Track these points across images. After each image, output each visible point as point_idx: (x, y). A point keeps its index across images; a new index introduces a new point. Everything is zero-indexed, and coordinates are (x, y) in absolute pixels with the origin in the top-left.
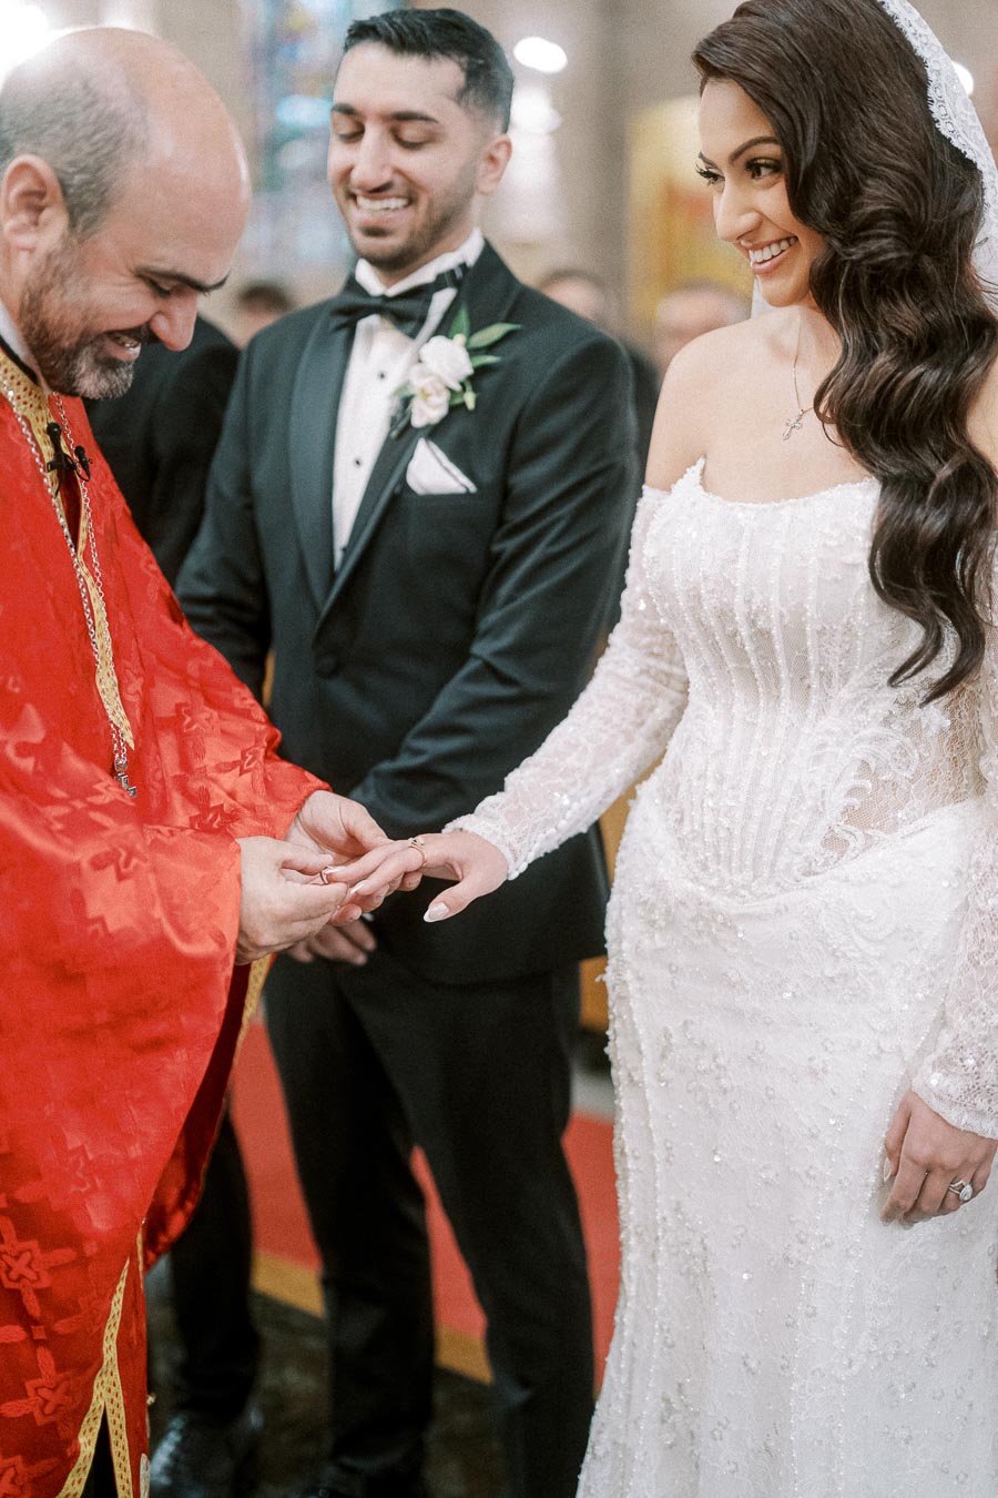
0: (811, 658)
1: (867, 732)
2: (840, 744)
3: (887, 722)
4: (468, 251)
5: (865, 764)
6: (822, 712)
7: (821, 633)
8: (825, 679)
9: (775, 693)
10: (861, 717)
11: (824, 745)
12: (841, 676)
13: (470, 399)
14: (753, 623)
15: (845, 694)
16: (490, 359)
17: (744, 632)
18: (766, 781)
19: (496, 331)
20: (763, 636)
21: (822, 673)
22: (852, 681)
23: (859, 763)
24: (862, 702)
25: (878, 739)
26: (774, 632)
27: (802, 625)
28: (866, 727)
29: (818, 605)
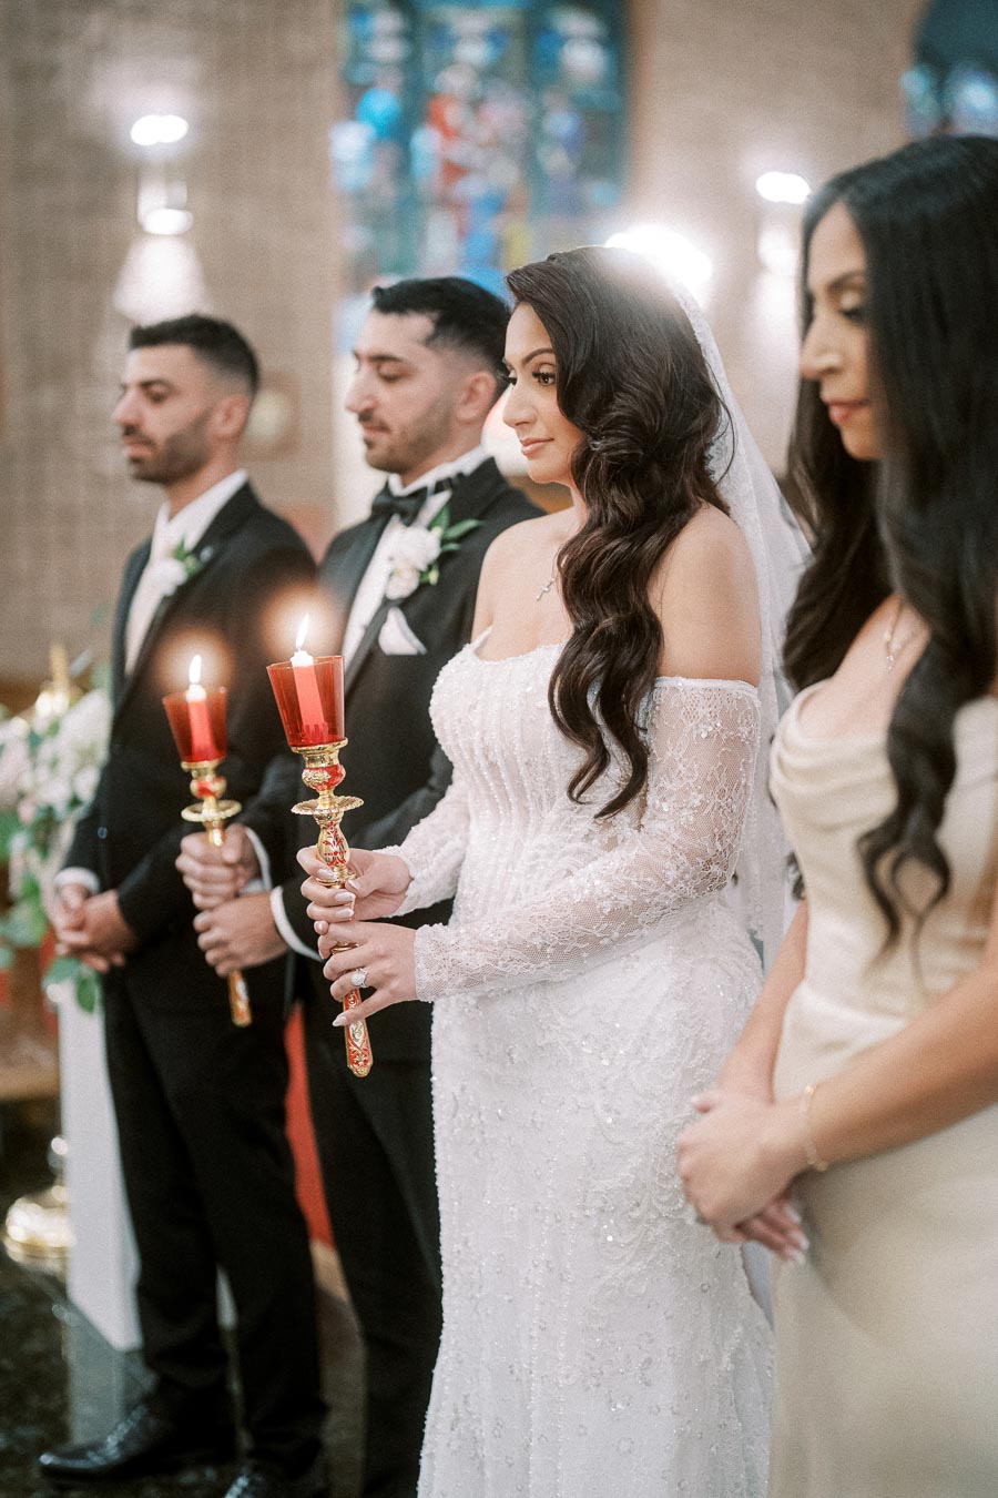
0: (525, 784)
1: (568, 847)
2: (550, 856)
3: (587, 838)
4: (468, 463)
6: (538, 830)
7: (528, 764)
8: (537, 803)
10: (565, 834)
11: (537, 856)
13: (433, 577)
14: (487, 757)
15: (551, 816)
16: (453, 546)
17: (483, 763)
19: (470, 524)
20: (492, 766)
21: (535, 798)
22: (556, 804)
23: (564, 872)
26: (499, 764)
27: (514, 758)
28: (570, 842)
29: (523, 741)
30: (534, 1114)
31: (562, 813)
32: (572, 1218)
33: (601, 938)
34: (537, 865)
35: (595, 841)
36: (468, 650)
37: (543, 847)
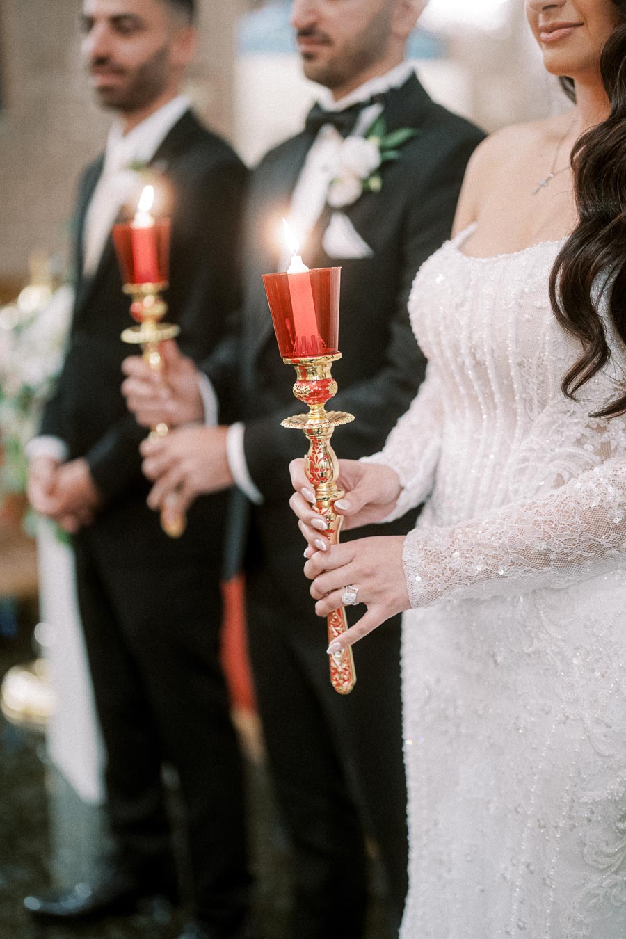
0: (515, 386)
1: (559, 450)
2: (540, 459)
3: (579, 442)
5: (560, 476)
6: (526, 432)
7: (520, 365)
8: (527, 405)
9: (492, 414)
10: (556, 437)
11: (525, 460)
12: (539, 402)
14: (474, 355)
15: (542, 418)
16: (392, 154)
17: (468, 362)
18: (483, 487)
20: (479, 365)
21: (525, 400)
23: (555, 476)
24: (556, 425)
25: (572, 457)
26: (487, 363)
27: (506, 358)
28: (561, 446)
29: (517, 341)
30: (517, 718)
31: (555, 417)
32: (556, 827)
33: (609, 548)
34: (526, 467)
35: (589, 447)
36: (448, 247)
37: (532, 450)
